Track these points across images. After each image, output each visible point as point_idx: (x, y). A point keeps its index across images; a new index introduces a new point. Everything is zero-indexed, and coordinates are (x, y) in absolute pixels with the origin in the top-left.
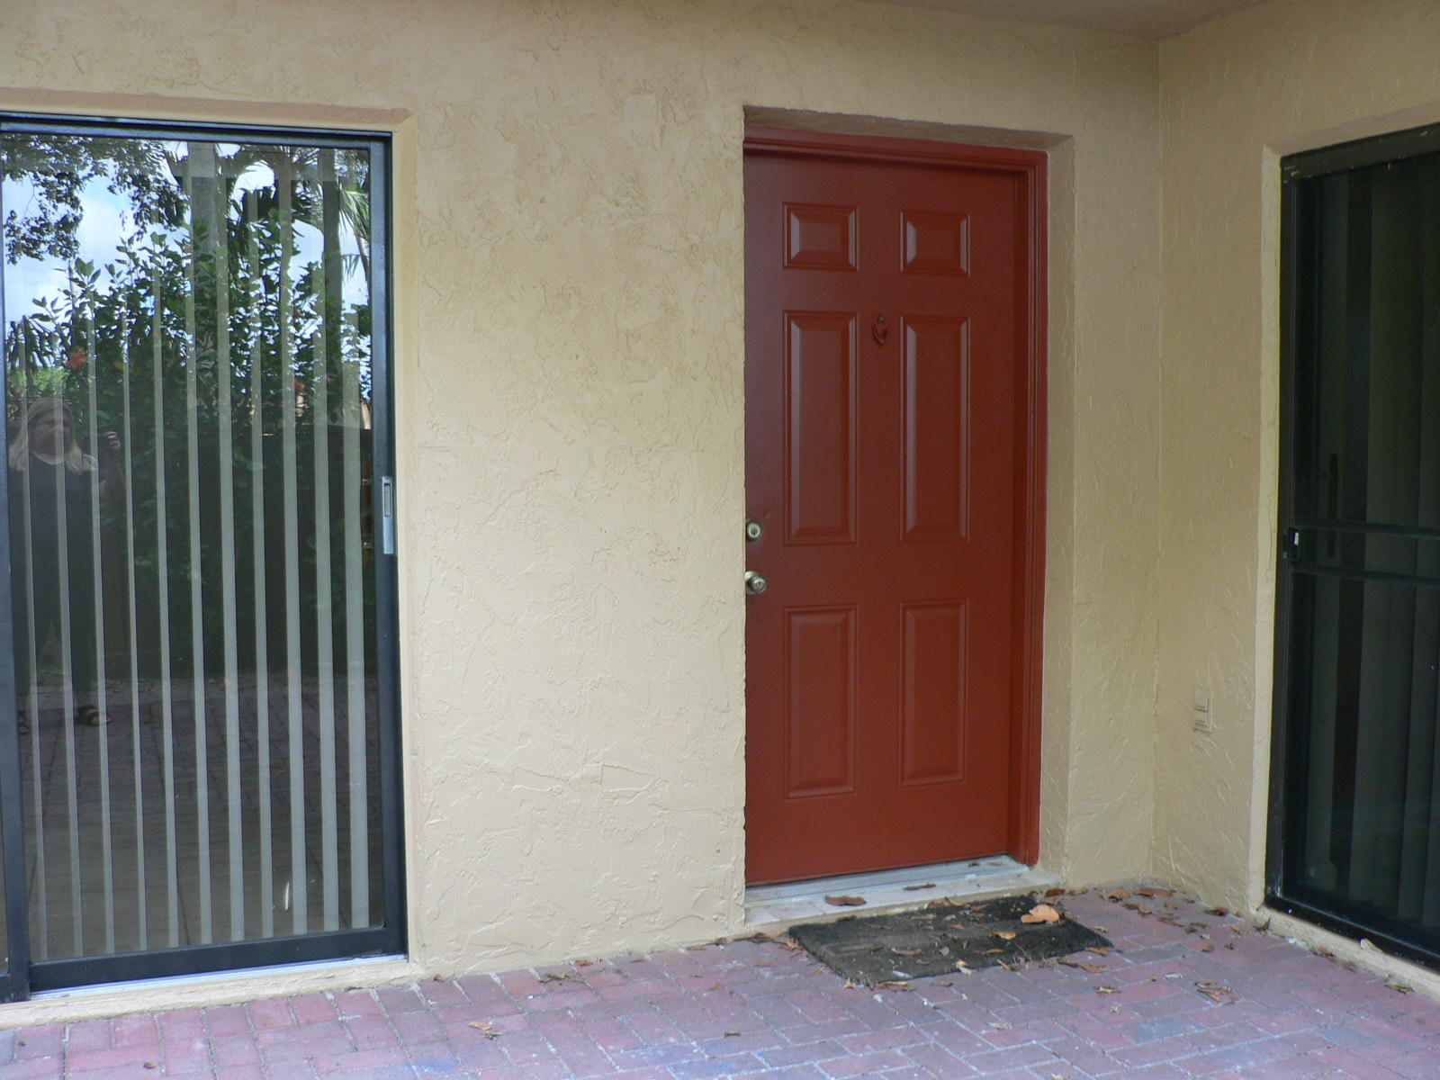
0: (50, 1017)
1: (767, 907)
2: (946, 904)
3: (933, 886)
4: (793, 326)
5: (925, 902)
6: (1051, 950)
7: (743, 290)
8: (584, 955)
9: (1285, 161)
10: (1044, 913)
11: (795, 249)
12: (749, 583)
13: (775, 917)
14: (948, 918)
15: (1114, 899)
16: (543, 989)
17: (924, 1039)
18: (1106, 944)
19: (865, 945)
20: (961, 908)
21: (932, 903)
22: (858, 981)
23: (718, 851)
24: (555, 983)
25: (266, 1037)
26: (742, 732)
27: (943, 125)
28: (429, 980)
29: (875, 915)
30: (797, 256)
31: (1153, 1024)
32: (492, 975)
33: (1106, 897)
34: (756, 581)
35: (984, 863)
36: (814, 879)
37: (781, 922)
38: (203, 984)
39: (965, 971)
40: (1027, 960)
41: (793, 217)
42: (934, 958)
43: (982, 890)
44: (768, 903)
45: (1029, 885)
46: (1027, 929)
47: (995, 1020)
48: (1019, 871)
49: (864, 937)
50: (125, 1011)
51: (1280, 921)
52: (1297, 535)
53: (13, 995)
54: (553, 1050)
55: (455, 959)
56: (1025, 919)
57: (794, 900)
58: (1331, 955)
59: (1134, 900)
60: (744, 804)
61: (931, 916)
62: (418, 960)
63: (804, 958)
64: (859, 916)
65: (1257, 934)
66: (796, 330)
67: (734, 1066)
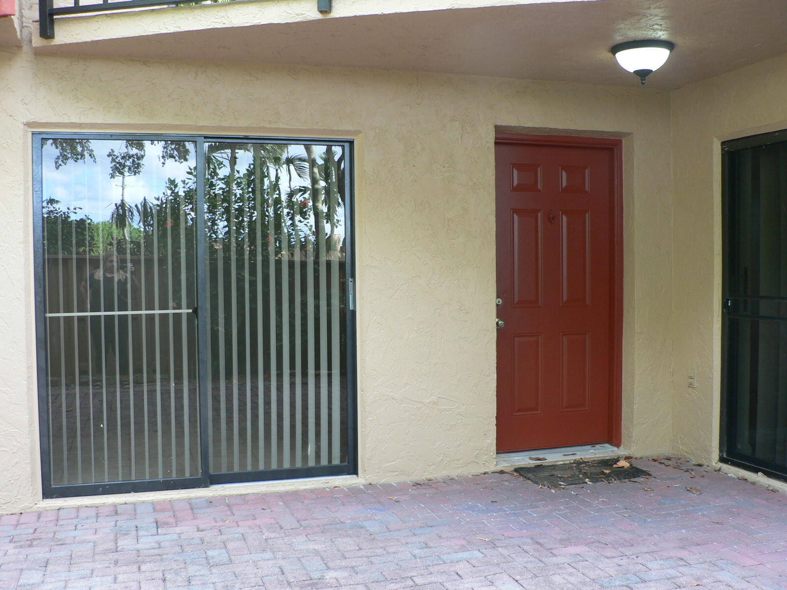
0: (219, 494)
1: (505, 461)
2: (581, 461)
3: (576, 454)
4: (515, 215)
5: (572, 460)
6: (625, 476)
7: (495, 201)
8: (430, 477)
9: (723, 143)
10: (623, 463)
11: (516, 183)
12: (497, 324)
13: (508, 464)
14: (582, 465)
15: (654, 460)
16: (415, 488)
17: (572, 504)
18: (650, 475)
19: (547, 474)
20: (588, 462)
21: (575, 460)
22: (544, 486)
23: (485, 435)
24: (419, 486)
25: (306, 502)
26: (495, 385)
27: (577, 130)
28: (367, 485)
29: (550, 464)
30: (516, 186)
31: (667, 500)
32: (392, 483)
33: (651, 460)
34: (500, 323)
35: (598, 446)
36: (524, 451)
37: (511, 466)
38: (277, 484)
39: (589, 483)
40: (615, 480)
41: (514, 169)
42: (576, 478)
43: (596, 456)
44: (505, 459)
45: (617, 454)
46: (616, 469)
47: (601, 498)
48: (611, 450)
49: (546, 471)
50: (247, 493)
51: (725, 467)
52: (729, 301)
53: (203, 485)
54: (423, 506)
55: (377, 476)
56: (615, 466)
57: (516, 458)
58: (746, 479)
59: (663, 461)
60: (496, 415)
61: (574, 465)
62: (362, 477)
63: (521, 479)
64: (544, 464)
65: (715, 472)
66: (516, 217)
67: (496, 511)
